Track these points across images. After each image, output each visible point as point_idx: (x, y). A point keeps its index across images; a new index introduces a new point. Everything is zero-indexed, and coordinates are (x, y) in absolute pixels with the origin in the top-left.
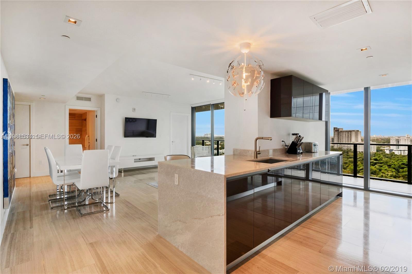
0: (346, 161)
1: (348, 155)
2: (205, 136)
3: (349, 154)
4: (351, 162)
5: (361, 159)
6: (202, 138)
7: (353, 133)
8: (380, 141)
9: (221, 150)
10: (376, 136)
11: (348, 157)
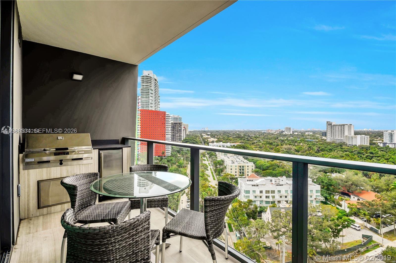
0: (342, 154)
1: (342, 149)
2: (203, 130)
3: (343, 147)
4: (347, 155)
5: (356, 152)
6: (199, 131)
7: (346, 127)
8: (371, 134)
9: (218, 143)
10: (366, 129)
11: (343, 150)
